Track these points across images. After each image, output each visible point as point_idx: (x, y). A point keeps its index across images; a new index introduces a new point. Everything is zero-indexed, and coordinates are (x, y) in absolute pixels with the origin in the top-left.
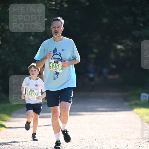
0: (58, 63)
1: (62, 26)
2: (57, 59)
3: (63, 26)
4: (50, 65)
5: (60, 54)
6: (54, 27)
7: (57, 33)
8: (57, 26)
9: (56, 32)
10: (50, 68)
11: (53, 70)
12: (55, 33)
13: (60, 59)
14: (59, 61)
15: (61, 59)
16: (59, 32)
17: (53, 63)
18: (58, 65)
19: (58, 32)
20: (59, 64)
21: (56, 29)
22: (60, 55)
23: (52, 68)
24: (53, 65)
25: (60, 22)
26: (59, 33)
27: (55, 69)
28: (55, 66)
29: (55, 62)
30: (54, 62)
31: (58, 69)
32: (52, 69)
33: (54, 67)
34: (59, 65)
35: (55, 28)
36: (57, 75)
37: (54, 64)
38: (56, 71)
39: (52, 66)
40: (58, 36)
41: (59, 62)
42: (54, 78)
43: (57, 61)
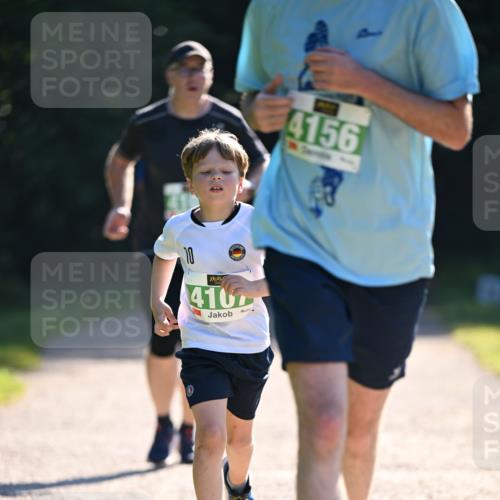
0: (335, 112)
4: (291, 128)
17: (307, 115)
18: (336, 124)
20: (340, 117)
29: (321, 105)
36: (331, 184)
37: (314, 120)
41: (344, 105)
42: (314, 205)
43: (332, 103)
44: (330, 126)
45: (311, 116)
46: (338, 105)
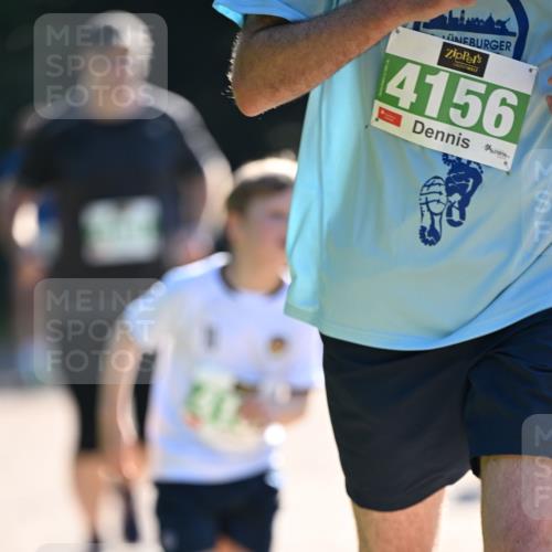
0: (480, 70)
2: (474, 26)
4: (391, 89)
10: (384, 115)
11: (421, 140)
13: (501, 28)
14: (498, 48)
15: (513, 26)
17: (426, 70)
20: (489, 76)
23: (409, 119)
24: (423, 90)
27: (438, 125)
28: (448, 101)
29: (453, 55)
30: (433, 61)
31: (478, 128)
32: (404, 131)
33: (433, 107)
34: (491, 88)
36: (461, 190)
37: (439, 80)
39: (407, 97)
41: (493, 58)
42: (427, 223)
43: (473, 53)
44: (469, 92)
45: (435, 72)
46: (485, 58)
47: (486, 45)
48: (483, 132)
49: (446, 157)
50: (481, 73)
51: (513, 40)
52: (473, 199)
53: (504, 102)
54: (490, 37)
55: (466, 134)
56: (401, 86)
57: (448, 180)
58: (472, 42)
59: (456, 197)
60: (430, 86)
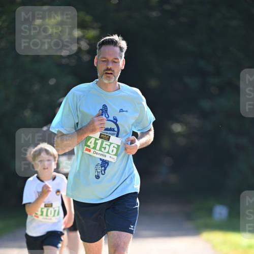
0: (108, 139)
1: (121, 57)
3: (123, 56)
4: (89, 144)
5: (114, 119)
6: (104, 60)
7: (111, 74)
8: (110, 59)
9: (109, 72)
10: (87, 150)
11: (95, 155)
12: (107, 73)
13: (113, 130)
14: (113, 134)
15: (116, 129)
16: (116, 71)
17: (96, 139)
18: (109, 144)
19: (113, 71)
20: (110, 141)
21: (108, 64)
22: (115, 121)
23: (92, 150)
24: (96, 144)
25: (117, 49)
26: (115, 74)
27: (99, 152)
28: (101, 147)
29: (102, 136)
30: (98, 137)
33: (98, 147)
34: (111, 143)
35: (107, 61)
36: (104, 166)
37: (99, 142)
38: (103, 158)
39: (92, 145)
40: (112, 80)
41: (112, 137)
42: (97, 174)
43: (107, 136)
44: (106, 144)
45: (98, 140)
46: (110, 137)
47: (110, 134)
48: (109, 153)
49: (101, 159)
50: (109, 140)
51: (116, 133)
52: (107, 169)
53: (114, 147)
54: (111, 132)
55: (105, 154)
56: (91, 143)
57: (101, 164)
58: (107, 133)
59: (103, 168)
60: (97, 143)
